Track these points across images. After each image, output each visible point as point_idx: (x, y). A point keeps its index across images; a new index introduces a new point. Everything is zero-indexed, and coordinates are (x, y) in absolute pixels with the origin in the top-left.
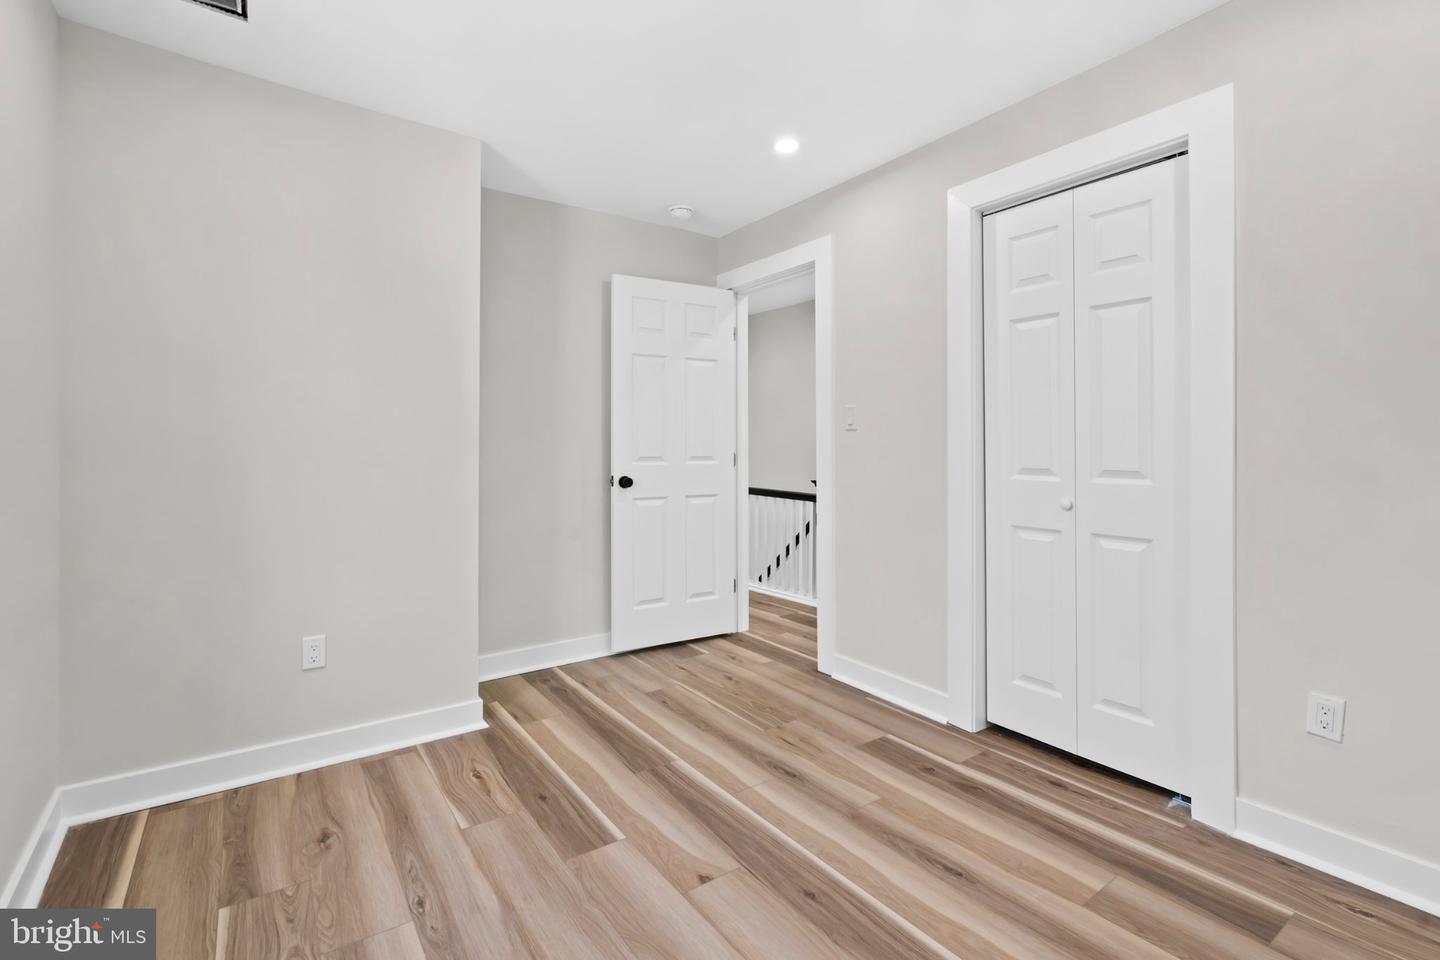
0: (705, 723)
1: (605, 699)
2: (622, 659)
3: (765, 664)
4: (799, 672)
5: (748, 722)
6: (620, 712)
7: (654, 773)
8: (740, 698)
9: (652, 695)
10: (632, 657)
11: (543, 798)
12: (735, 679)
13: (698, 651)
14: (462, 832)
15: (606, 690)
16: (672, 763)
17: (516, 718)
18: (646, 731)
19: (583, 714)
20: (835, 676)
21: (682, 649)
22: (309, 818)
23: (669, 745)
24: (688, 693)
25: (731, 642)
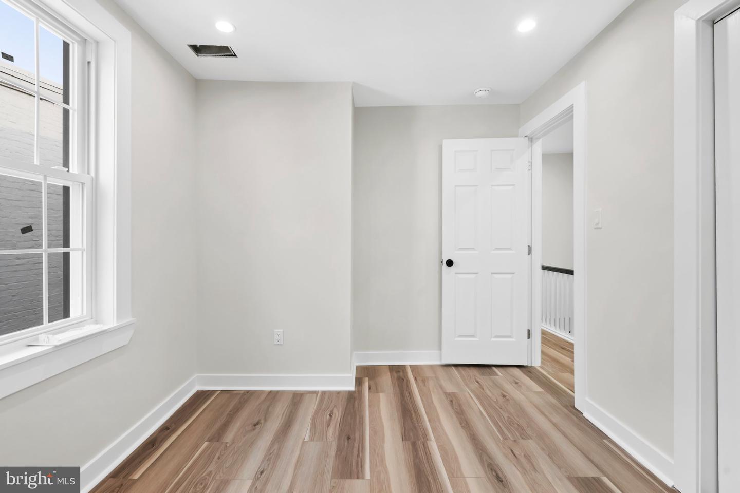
0: (467, 422)
1: (420, 391)
2: (445, 368)
3: (535, 392)
4: (558, 404)
5: (496, 430)
6: (422, 400)
7: (414, 445)
8: (502, 412)
9: (447, 395)
10: (453, 368)
11: (349, 438)
12: (507, 397)
13: (495, 373)
14: (304, 442)
15: (425, 385)
16: (428, 442)
17: (370, 388)
18: (428, 417)
19: (402, 395)
20: (586, 415)
21: (487, 370)
22: (259, 413)
23: (434, 430)
24: (470, 400)
25: (522, 371)
